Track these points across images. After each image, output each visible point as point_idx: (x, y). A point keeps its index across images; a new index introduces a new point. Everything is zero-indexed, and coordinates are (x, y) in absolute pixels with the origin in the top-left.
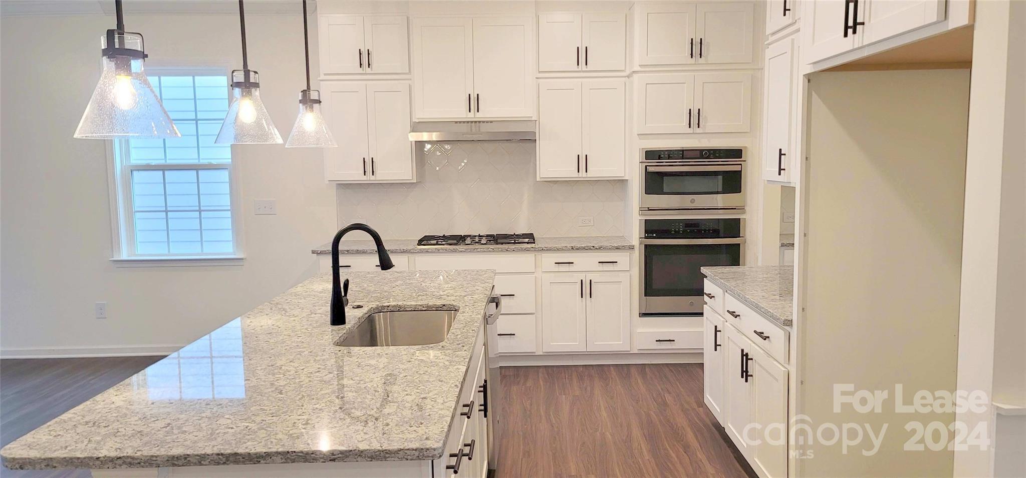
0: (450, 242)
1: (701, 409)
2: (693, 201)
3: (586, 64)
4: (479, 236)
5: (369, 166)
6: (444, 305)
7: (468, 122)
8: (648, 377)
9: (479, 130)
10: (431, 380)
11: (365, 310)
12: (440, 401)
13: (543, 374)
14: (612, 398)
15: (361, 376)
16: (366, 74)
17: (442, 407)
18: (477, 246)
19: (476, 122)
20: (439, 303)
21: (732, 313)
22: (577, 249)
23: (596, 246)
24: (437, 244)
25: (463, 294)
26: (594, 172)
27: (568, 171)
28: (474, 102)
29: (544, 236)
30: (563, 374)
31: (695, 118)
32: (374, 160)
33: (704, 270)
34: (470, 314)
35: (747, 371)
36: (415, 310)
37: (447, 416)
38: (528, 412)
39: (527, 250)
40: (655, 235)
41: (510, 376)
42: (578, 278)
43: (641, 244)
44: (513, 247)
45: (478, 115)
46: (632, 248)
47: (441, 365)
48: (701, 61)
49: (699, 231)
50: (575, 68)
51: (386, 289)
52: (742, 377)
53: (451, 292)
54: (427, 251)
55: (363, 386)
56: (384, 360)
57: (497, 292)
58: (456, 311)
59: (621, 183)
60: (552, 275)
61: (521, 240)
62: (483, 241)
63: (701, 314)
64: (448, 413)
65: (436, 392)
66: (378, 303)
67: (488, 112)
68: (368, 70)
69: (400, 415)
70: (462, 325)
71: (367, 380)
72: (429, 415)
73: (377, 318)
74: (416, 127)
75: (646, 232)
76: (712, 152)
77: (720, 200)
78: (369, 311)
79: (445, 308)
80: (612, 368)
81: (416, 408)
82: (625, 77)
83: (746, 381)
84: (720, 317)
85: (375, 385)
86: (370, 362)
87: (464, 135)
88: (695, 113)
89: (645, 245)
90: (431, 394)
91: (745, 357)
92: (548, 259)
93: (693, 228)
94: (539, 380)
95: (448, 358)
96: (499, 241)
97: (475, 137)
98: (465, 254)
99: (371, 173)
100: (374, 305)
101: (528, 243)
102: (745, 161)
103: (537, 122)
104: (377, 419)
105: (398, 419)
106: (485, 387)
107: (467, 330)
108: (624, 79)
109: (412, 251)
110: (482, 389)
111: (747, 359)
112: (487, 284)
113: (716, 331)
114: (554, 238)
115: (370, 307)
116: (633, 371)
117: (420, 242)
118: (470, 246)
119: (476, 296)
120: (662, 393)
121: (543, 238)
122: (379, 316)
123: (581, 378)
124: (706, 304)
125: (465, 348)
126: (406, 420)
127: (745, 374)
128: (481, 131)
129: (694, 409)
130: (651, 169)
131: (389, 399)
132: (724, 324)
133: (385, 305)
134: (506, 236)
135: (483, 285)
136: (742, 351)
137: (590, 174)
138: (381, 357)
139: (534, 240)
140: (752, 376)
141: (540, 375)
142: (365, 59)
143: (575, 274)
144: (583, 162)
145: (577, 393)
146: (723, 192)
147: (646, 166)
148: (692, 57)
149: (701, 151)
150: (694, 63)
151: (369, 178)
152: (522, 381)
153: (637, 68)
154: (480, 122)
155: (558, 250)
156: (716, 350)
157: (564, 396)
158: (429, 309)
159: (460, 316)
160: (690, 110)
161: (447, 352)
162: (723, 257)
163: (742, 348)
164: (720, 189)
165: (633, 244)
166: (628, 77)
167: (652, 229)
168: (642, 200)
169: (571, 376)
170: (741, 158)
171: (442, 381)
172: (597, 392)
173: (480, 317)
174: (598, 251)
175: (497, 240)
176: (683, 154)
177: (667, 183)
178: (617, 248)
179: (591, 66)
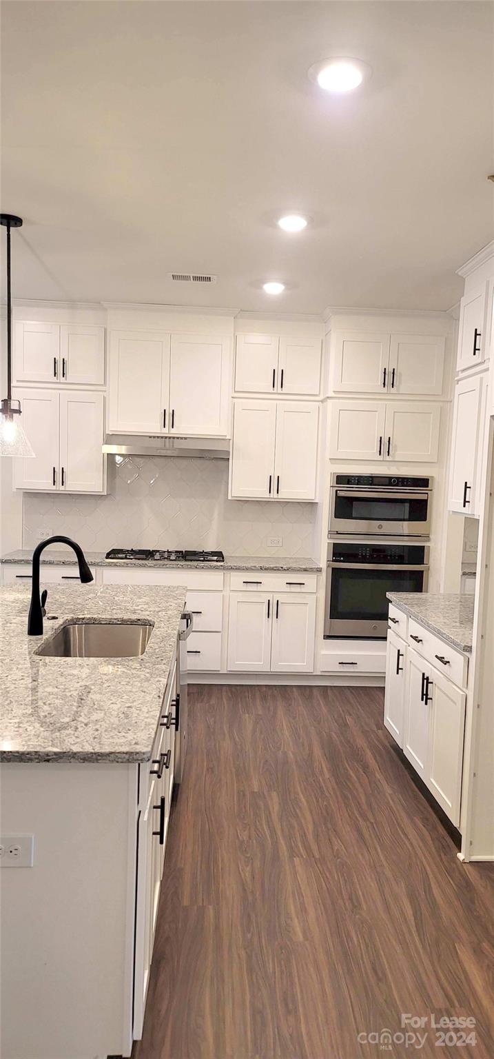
0: (138, 556)
1: (380, 731)
2: (380, 527)
3: (282, 387)
4: (168, 552)
5: (59, 475)
6: (139, 620)
7: (162, 437)
8: (330, 699)
9: (173, 446)
10: (134, 690)
11: (60, 621)
12: (145, 709)
13: (227, 692)
14: (294, 718)
15: (65, 685)
16: (60, 383)
17: (147, 715)
18: (166, 562)
19: (170, 438)
20: (134, 617)
21: (415, 638)
22: (266, 569)
23: (284, 567)
24: (126, 558)
25: (157, 609)
26: (286, 493)
27: (260, 492)
28: (169, 418)
29: (233, 555)
30: (247, 694)
31: (385, 446)
32: (64, 470)
33: (389, 595)
34: (166, 629)
35: (427, 695)
36: (110, 623)
37: (153, 724)
38: (212, 730)
39: (216, 568)
40: (342, 559)
41: (193, 693)
42: (265, 598)
43: (328, 566)
44: (202, 564)
45: (173, 431)
46: (319, 570)
47: (143, 676)
48: (393, 390)
49: (386, 556)
50: (271, 389)
51: (79, 601)
52: (422, 700)
53: (146, 606)
54: (116, 565)
55: (69, 694)
56: (86, 671)
57: (189, 609)
58: (150, 625)
59: (312, 505)
60: (240, 594)
61: (209, 558)
62: (173, 557)
63: (385, 639)
64: (153, 721)
65: (139, 702)
66: (72, 615)
67: (183, 428)
68: (63, 380)
69: (108, 722)
70: (159, 640)
71: (72, 689)
72: (136, 723)
73: (72, 630)
74: (110, 439)
75: (334, 554)
76: (400, 480)
77: (406, 527)
78: (65, 622)
79: (140, 623)
80: (294, 689)
81: (122, 716)
82: (319, 401)
83: (426, 704)
84: (402, 641)
85: (80, 694)
86: (71, 672)
87: (159, 451)
88: (385, 441)
89: (333, 568)
90: (135, 704)
91: (425, 681)
92: (237, 579)
93: (379, 554)
94: (222, 698)
95: (148, 671)
96: (188, 558)
97: (169, 453)
98: (154, 569)
99: (61, 484)
100: (69, 617)
101: (217, 561)
102: (431, 490)
103: (231, 441)
104: (86, 725)
105: (107, 725)
106: (177, 701)
107: (165, 645)
108: (317, 403)
109: (100, 564)
110: (174, 703)
111: (428, 683)
112: (180, 601)
113: (399, 655)
114: (243, 557)
115: (66, 618)
116: (316, 693)
117: (108, 556)
118: (160, 562)
119: (170, 612)
120: (343, 715)
121: (231, 557)
122: (74, 628)
123: (264, 698)
124: (390, 628)
125: (164, 662)
126: (114, 726)
127: (426, 697)
128: (175, 447)
129: (374, 731)
130: (341, 494)
131: (96, 707)
132: (406, 649)
133: (80, 617)
134: (194, 553)
135: (176, 602)
136: (424, 674)
137: (280, 496)
138: (82, 668)
139: (223, 558)
140: (431, 699)
141: (224, 694)
142: (60, 368)
143: (262, 594)
144: (274, 483)
145: (260, 713)
146: (410, 519)
147: (336, 491)
148: (384, 386)
149: (390, 478)
150: (386, 392)
151: (59, 488)
152: (205, 699)
153: (331, 394)
154: (174, 438)
155: (247, 569)
156: (398, 673)
157: (247, 715)
158: (124, 622)
159: (155, 631)
160: (381, 438)
161: (147, 665)
162: (407, 583)
163: (424, 672)
164: (407, 517)
165: (321, 566)
166: (322, 401)
167: (340, 552)
168: (331, 524)
169: (255, 695)
170: (428, 487)
171: (145, 692)
172: (280, 713)
173: (176, 632)
174: (287, 572)
175: (188, 557)
176: (371, 480)
177: (357, 509)
178: (305, 570)
179: (285, 390)
